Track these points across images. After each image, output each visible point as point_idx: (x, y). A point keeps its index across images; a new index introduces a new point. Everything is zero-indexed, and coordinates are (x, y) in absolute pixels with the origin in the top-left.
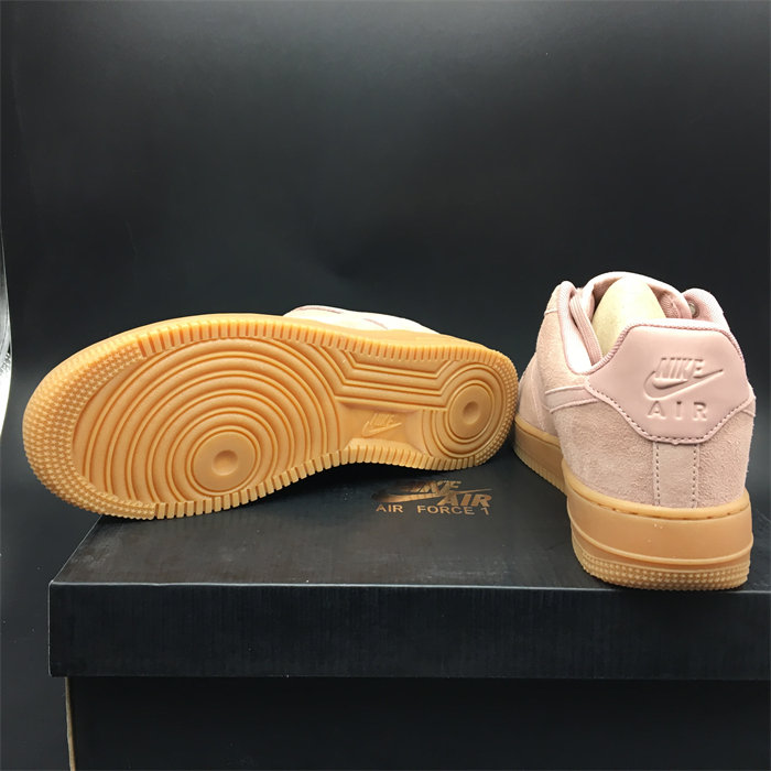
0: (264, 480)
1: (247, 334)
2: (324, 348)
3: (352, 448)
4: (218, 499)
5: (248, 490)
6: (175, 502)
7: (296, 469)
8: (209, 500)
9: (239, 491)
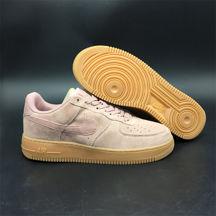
0: (122, 101)
1: (134, 60)
2: (152, 75)
3: (148, 107)
4: (108, 98)
5: (116, 101)
6: (98, 92)
7: (131, 103)
8: (106, 97)
9: (114, 99)
